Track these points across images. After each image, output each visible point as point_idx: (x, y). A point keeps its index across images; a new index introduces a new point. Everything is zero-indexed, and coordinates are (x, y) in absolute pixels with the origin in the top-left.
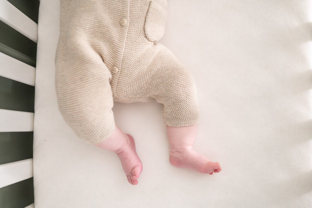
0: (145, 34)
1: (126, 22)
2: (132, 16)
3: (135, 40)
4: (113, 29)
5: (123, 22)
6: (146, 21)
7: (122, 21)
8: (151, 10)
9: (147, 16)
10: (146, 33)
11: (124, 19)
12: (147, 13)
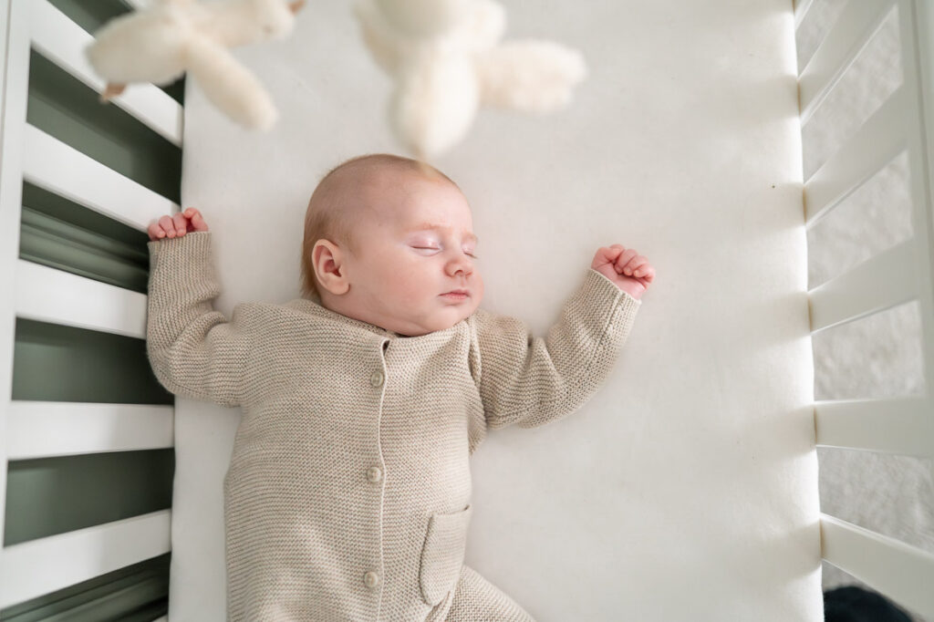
0: (423, 596)
1: (376, 578)
2: (391, 560)
3: (399, 614)
4: (350, 599)
5: (370, 580)
6: (423, 564)
7: (369, 577)
8: (432, 538)
9: (425, 553)
10: (425, 594)
11: (373, 574)
12: (424, 546)
